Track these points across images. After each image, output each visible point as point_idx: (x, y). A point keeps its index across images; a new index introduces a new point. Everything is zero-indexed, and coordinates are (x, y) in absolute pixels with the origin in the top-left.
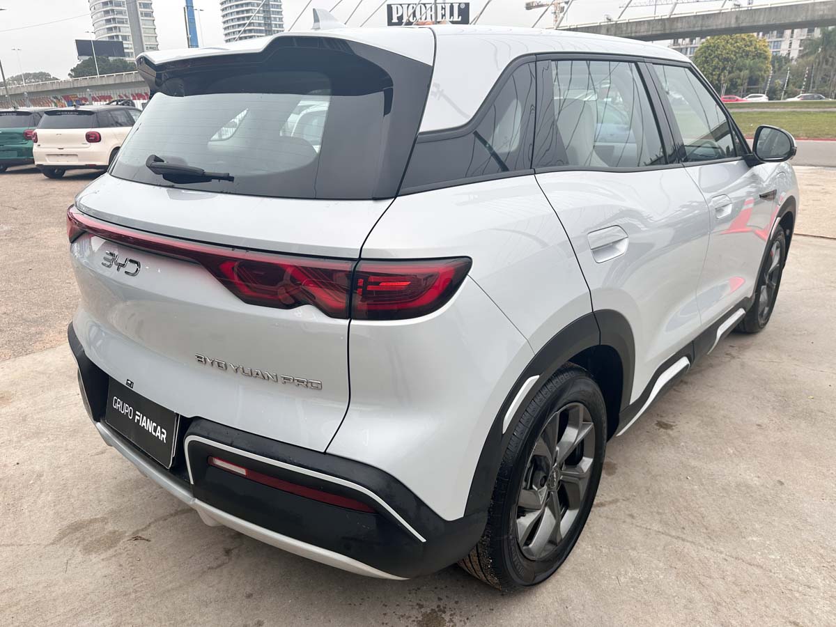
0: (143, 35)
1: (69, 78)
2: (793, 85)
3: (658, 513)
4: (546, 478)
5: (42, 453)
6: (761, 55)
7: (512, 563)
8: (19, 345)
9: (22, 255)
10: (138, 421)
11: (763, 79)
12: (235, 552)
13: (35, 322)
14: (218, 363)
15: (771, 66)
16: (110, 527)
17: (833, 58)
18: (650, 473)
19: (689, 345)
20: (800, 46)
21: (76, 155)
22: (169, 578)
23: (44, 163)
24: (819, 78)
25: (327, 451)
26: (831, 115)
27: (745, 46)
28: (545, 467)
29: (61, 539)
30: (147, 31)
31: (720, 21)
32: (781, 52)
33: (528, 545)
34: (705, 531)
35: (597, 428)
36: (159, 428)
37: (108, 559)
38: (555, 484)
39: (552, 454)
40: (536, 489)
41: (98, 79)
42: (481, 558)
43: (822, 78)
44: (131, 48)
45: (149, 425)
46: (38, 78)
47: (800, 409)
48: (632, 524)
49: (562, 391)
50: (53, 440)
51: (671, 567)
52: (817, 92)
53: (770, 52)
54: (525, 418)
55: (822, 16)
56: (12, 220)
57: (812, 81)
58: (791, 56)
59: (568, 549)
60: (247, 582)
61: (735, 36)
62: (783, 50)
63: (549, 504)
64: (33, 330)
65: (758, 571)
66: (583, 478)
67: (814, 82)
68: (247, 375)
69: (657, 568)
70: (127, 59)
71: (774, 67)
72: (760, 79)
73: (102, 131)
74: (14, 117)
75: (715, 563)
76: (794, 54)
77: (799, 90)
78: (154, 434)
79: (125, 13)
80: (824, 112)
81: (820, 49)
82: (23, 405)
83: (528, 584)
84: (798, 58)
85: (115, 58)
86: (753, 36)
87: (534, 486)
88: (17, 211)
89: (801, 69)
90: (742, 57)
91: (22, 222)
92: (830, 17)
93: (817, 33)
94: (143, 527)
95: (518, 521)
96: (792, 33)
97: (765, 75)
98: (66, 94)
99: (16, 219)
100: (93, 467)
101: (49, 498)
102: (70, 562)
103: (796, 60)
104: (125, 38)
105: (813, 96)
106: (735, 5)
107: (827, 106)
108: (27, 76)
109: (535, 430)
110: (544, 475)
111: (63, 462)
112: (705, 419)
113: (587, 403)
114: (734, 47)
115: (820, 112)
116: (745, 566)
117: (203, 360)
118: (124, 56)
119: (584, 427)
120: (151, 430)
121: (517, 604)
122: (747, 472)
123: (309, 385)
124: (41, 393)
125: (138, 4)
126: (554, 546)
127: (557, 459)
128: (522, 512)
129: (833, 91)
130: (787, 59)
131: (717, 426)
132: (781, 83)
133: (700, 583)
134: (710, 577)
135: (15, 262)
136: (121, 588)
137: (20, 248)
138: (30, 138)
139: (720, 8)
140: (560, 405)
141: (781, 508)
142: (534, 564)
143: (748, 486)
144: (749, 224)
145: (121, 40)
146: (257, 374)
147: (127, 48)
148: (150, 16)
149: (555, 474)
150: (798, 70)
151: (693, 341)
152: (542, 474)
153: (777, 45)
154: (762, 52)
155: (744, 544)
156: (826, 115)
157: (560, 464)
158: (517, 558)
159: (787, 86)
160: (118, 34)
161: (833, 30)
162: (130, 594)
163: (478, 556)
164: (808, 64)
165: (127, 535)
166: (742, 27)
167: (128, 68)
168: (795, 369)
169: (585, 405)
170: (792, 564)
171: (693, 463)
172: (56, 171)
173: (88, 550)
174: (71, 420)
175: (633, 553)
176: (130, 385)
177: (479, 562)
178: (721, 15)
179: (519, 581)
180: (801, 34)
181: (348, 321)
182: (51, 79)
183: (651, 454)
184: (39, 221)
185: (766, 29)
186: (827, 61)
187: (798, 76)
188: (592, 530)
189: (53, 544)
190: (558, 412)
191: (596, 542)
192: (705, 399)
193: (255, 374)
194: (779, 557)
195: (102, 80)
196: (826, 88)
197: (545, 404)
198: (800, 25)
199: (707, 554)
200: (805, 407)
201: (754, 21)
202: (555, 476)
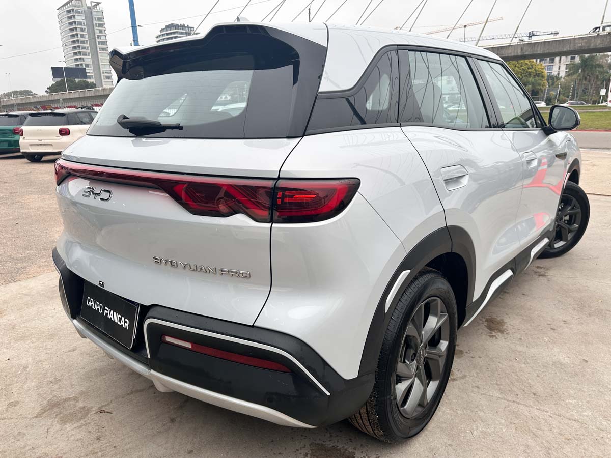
0: (101, 64)
1: (46, 94)
2: (563, 95)
3: (497, 384)
4: (415, 354)
5: (27, 351)
6: (539, 75)
7: (394, 419)
8: (8, 276)
9: (11, 214)
10: (107, 314)
11: (542, 91)
12: (178, 420)
13: (21, 260)
14: (171, 262)
15: (546, 82)
16: (80, 404)
17: (590, 76)
18: (489, 357)
19: (512, 260)
20: (566, 69)
21: (52, 145)
22: (127, 440)
23: (28, 151)
24: (580, 91)
25: (255, 324)
26: (591, 114)
27: (528, 69)
28: (414, 346)
29: (43, 413)
30: (104, 61)
31: (510, 51)
32: (553, 73)
33: (403, 407)
34: (533, 396)
35: (451, 317)
36: (123, 318)
37: (79, 427)
38: (422, 360)
39: (420, 336)
40: (409, 363)
41: (67, 94)
42: (369, 415)
43: (583, 91)
44: (92, 73)
45: (115, 317)
46: (23, 94)
47: (593, 310)
48: (479, 393)
49: (425, 287)
50: (35, 342)
51: (511, 423)
52: (579, 100)
53: (546, 72)
54: (400, 306)
55: (581, 47)
56: (4, 191)
57: (576, 92)
58: (560, 76)
59: (433, 410)
60: (188, 442)
61: (520, 62)
62: (555, 71)
63: (418, 375)
64: (19, 265)
65: (576, 424)
66: (442, 356)
67: (577, 93)
68: (193, 270)
69: (501, 423)
70: (88, 80)
71: (549, 83)
72: (540, 92)
73: (71, 127)
74: (7, 118)
75: (543, 419)
76: (563, 74)
77: (567, 99)
78: (119, 323)
79: (88, 48)
80: (587, 112)
81: (580, 71)
82: (13, 317)
83: (405, 436)
84: (565, 76)
85: (80, 80)
86: (533, 62)
87: (406, 361)
88: (7, 184)
89: (567, 84)
90: (526, 76)
91: (10, 192)
92: (586, 48)
93: (578, 60)
94: (106, 403)
95: (396, 386)
96: (560, 59)
97: (543, 89)
98: (44, 104)
99: (6, 189)
100: (67, 361)
101: (33, 384)
102: (50, 430)
103: (564, 78)
104: (87, 65)
105: (578, 103)
106: (520, 40)
107: (589, 108)
108: (15, 93)
109: (407, 317)
110: (414, 352)
111: (44, 358)
112: (525, 318)
113: (443, 298)
114: (521, 69)
115: (584, 112)
116: (566, 421)
117: (159, 261)
118: (87, 78)
119: (441, 317)
120: (117, 320)
121: (397, 453)
122: (560, 354)
123: (241, 275)
124: (26, 308)
125: (97, 43)
126: (422, 409)
127: (423, 340)
128: (399, 379)
129: (591, 99)
130: (558, 78)
131: (533, 322)
132: (554, 94)
133: (534, 434)
134: (541, 429)
135: (6, 219)
136: (90, 449)
137: (9, 209)
138: (17, 133)
139: (509, 42)
140: (424, 298)
141: (588, 379)
142: (408, 421)
143: (561, 364)
144: (544, 181)
145: (84, 67)
146: (201, 269)
147: (89, 73)
148: (106, 51)
149: (421, 351)
150: (566, 84)
151: (514, 258)
152: (412, 352)
153: (550, 68)
154: (540, 72)
155: (563, 404)
156: (588, 114)
157: (425, 344)
158: (396, 415)
159: (559, 96)
160: (82, 63)
161: (589, 57)
162: (97, 453)
163: (367, 414)
164: (572, 81)
165: (94, 409)
166: (526, 55)
167: (89, 87)
168: (586, 282)
169: (441, 299)
170: (601, 419)
171: (519, 348)
172: (36, 157)
173: (64, 421)
174: (49, 328)
175: (481, 414)
176: (102, 285)
177: (368, 418)
178: (510, 47)
179: (398, 434)
180: (566, 60)
181: (270, 224)
182: (32, 95)
183: (487, 343)
184: (23, 191)
185: (542, 57)
186: (586, 79)
187: (565, 89)
188: (449, 398)
189: (36, 417)
190: (423, 303)
191: (453, 406)
192: (523, 304)
193: (199, 269)
194: (590, 414)
195: (70, 95)
196: (586, 97)
197: (414, 296)
198: (566, 54)
199: (537, 413)
200: (597, 308)
201: (534, 51)
202: (422, 353)
